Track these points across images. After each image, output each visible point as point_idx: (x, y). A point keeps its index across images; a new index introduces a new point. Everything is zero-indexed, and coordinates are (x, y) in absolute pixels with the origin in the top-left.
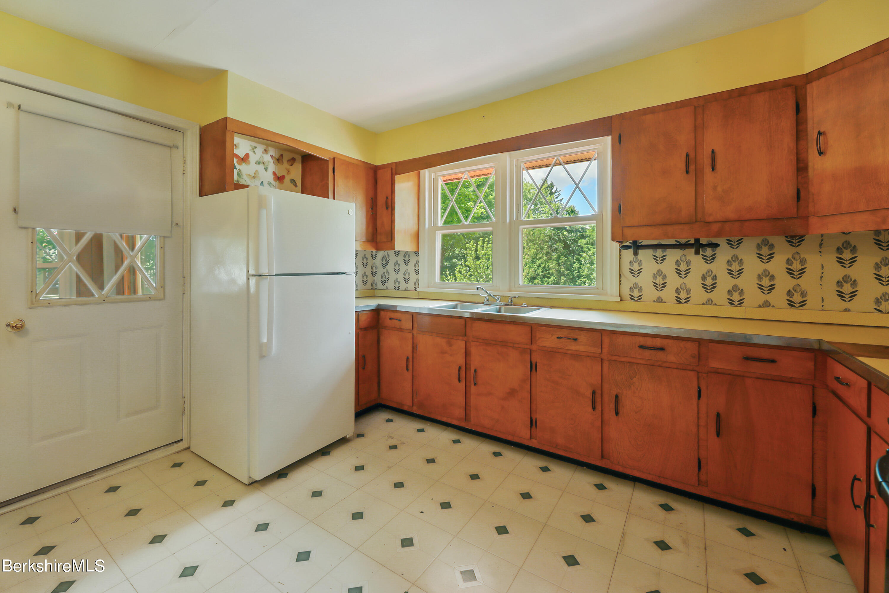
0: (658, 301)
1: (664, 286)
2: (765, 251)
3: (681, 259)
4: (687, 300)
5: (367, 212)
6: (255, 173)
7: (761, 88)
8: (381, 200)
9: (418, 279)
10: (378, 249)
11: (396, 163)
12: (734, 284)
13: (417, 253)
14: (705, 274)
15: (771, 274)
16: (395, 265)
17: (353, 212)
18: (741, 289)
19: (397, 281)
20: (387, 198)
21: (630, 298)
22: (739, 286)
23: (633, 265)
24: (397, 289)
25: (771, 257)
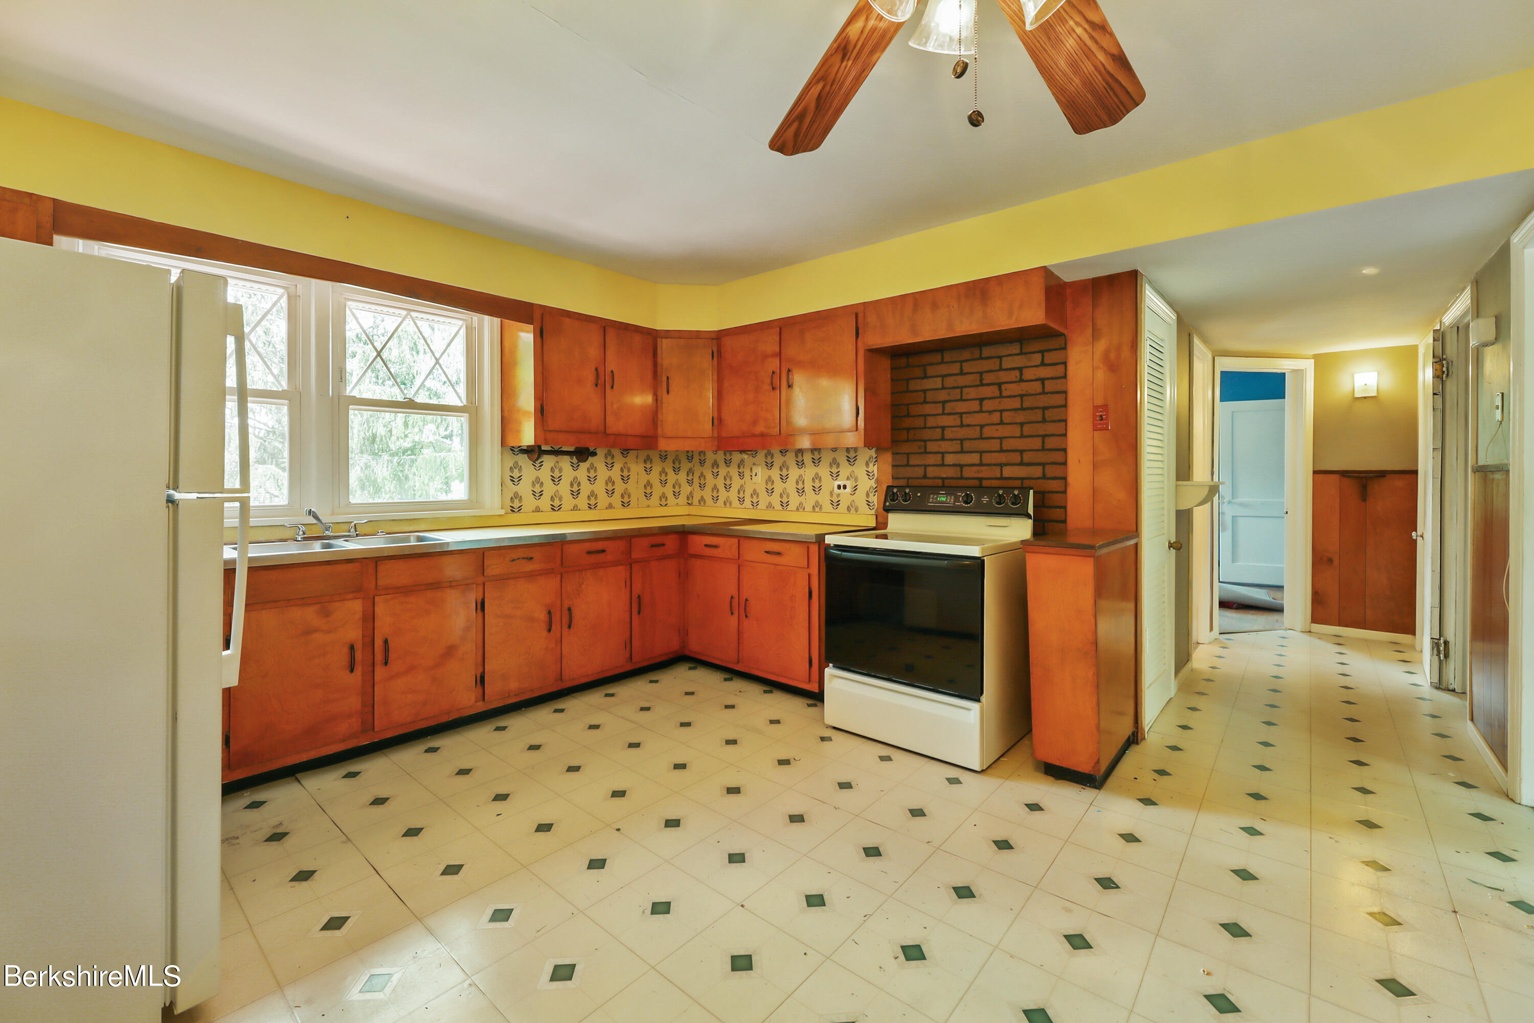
0: (536, 511)
1: (541, 494)
2: (609, 460)
3: (555, 465)
4: (559, 508)
21: (511, 509)
22: (594, 491)
23: (513, 471)
25: (612, 465)
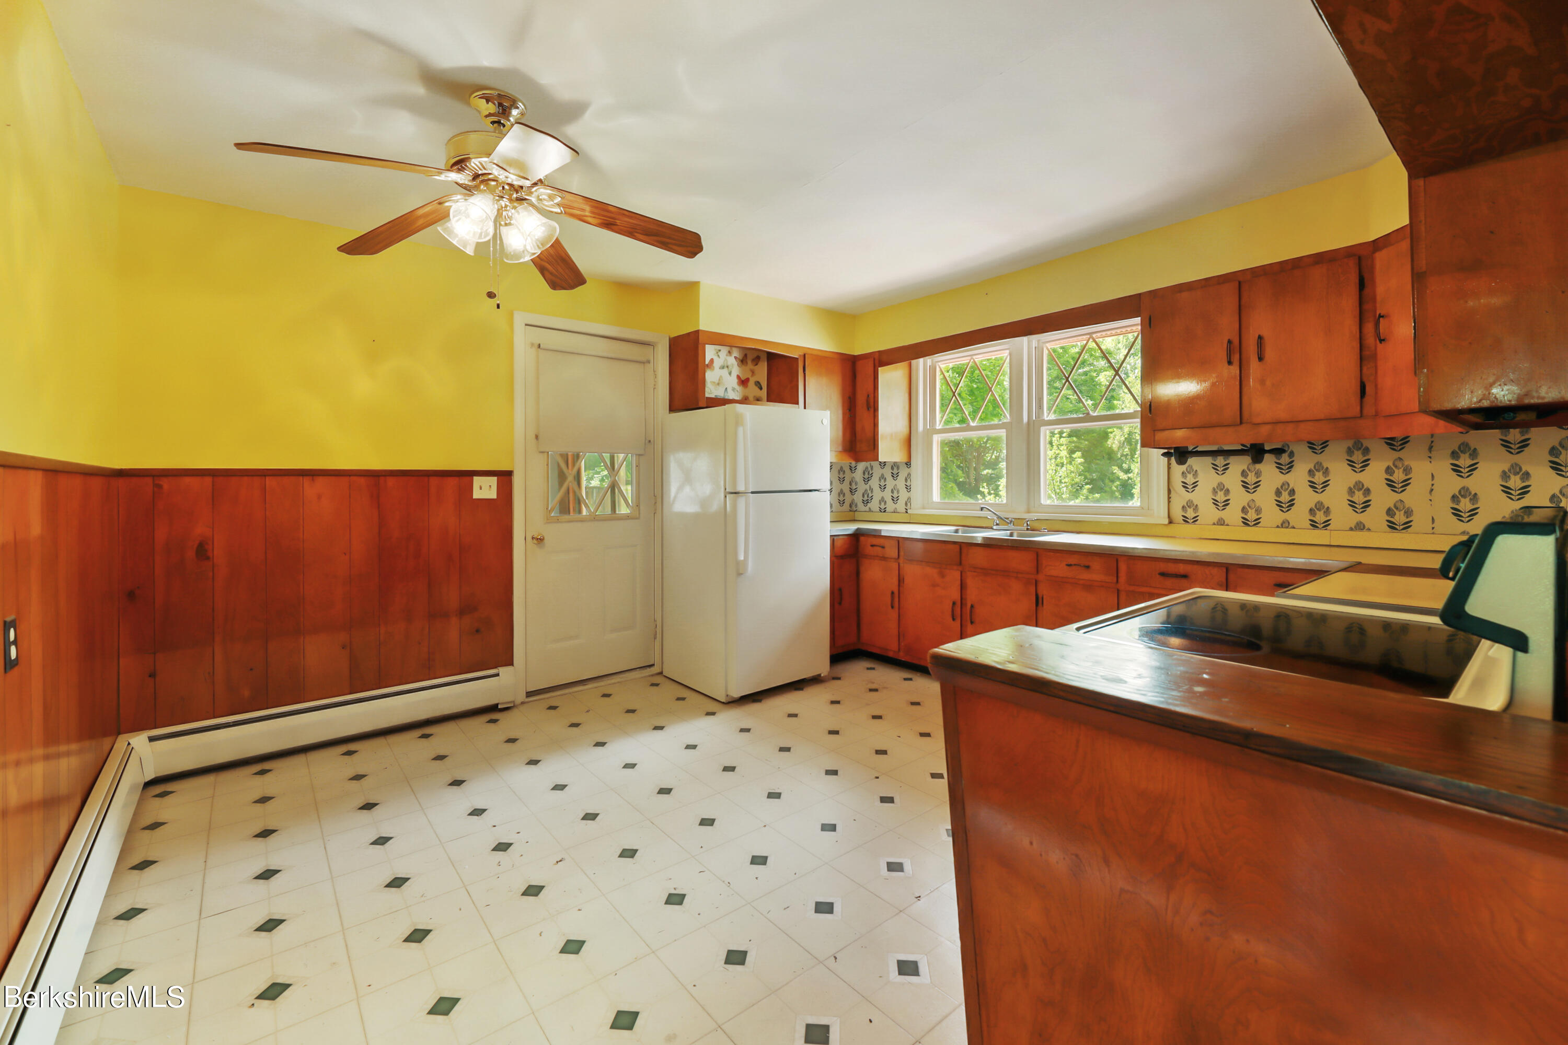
0: (1219, 523)
1: (1226, 503)
2: (1358, 457)
3: (1248, 468)
4: (1257, 522)
5: (844, 414)
6: (719, 380)
7: (1320, 259)
8: (861, 399)
9: (909, 498)
10: (858, 460)
11: (879, 351)
12: (1318, 500)
13: (908, 464)
14: (1279, 487)
15: (1365, 487)
16: (880, 480)
17: (827, 422)
18: (1326, 507)
19: (882, 500)
20: (868, 396)
21: (1183, 520)
22: (1324, 503)
23: (1186, 477)
24: (882, 511)
25: (1365, 464)
